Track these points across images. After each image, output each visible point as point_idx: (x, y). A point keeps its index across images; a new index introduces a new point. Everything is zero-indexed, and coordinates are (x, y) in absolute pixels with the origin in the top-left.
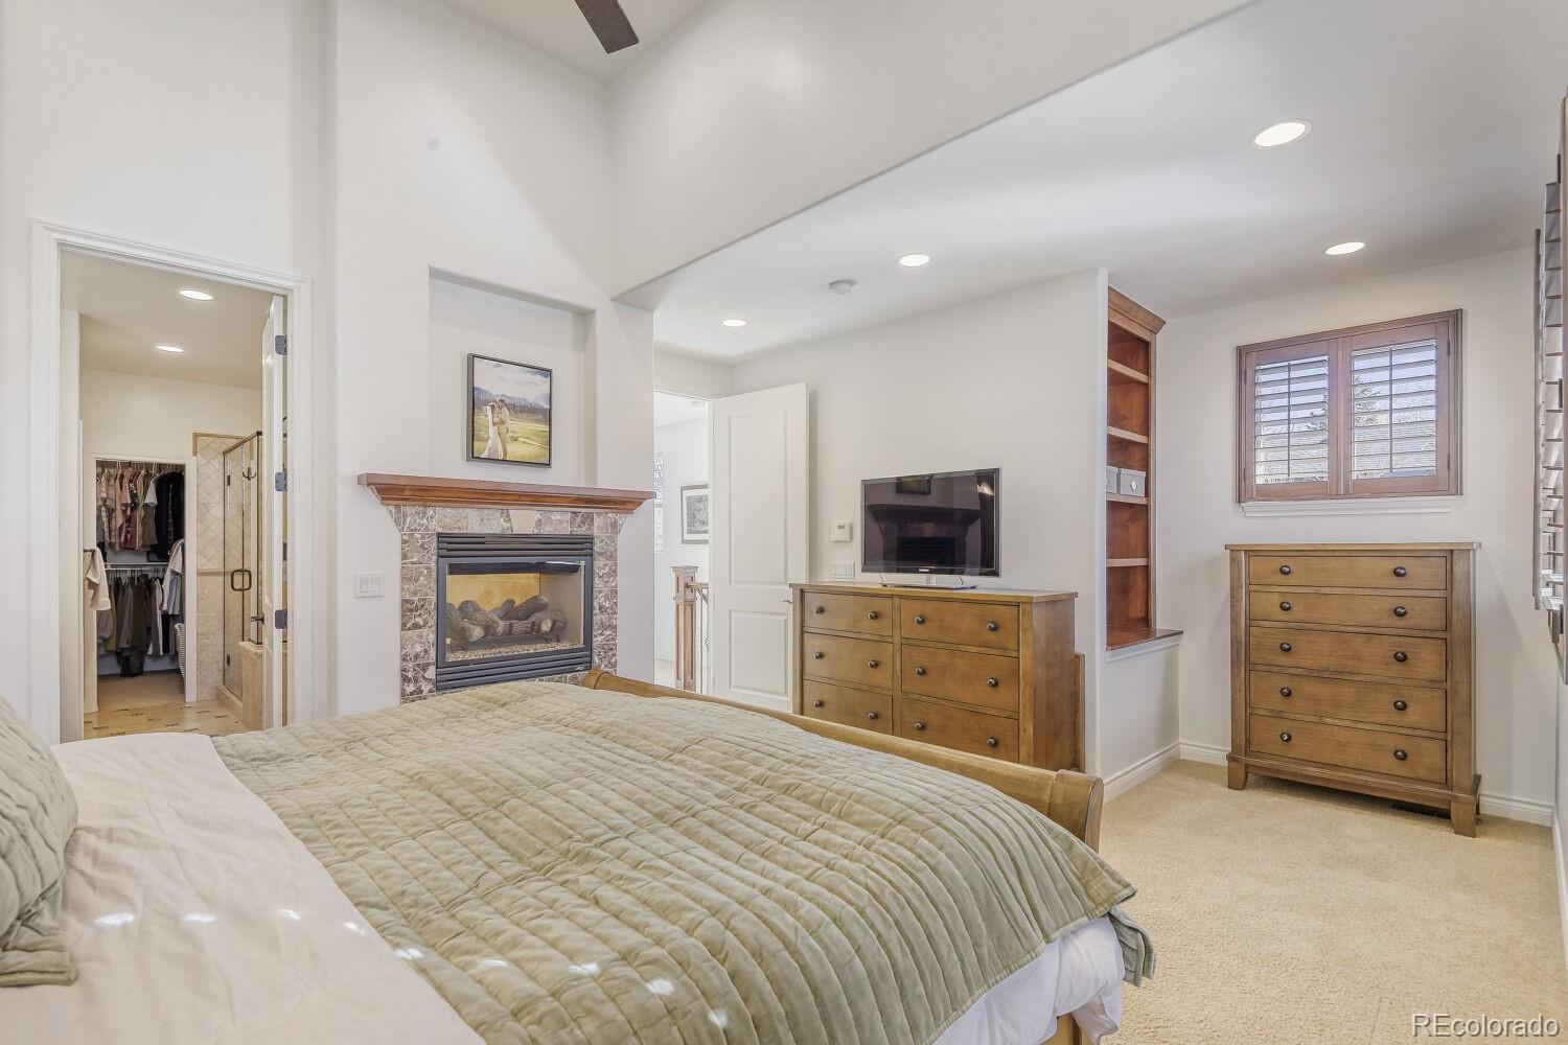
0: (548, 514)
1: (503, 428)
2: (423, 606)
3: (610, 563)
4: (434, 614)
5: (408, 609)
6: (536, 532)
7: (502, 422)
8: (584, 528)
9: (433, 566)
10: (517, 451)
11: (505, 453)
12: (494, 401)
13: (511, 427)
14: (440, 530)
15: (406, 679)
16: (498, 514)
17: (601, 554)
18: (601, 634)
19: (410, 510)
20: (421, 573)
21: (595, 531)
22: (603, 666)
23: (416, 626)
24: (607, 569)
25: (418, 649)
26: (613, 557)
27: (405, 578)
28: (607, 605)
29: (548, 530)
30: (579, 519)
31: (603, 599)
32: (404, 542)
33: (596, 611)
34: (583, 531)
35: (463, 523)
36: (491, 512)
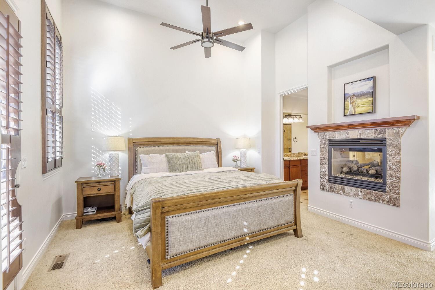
0: (364, 131)
1: (354, 104)
2: (324, 159)
3: (395, 149)
4: (327, 161)
5: (322, 159)
6: (359, 137)
7: (354, 102)
8: (381, 135)
9: (327, 148)
10: (359, 110)
11: (355, 112)
12: (351, 96)
13: (357, 103)
14: (329, 138)
15: (321, 177)
16: (345, 132)
17: (390, 146)
18: (390, 179)
19: (321, 134)
20: (324, 150)
21: (387, 136)
22: (391, 193)
23: (323, 164)
24: (394, 152)
25: (324, 170)
26: (398, 147)
27: (321, 151)
28: (394, 167)
29: (363, 137)
30: (378, 132)
31: (391, 165)
32: (320, 142)
33: (388, 169)
34: (381, 136)
35: (335, 136)
36: (343, 132)
